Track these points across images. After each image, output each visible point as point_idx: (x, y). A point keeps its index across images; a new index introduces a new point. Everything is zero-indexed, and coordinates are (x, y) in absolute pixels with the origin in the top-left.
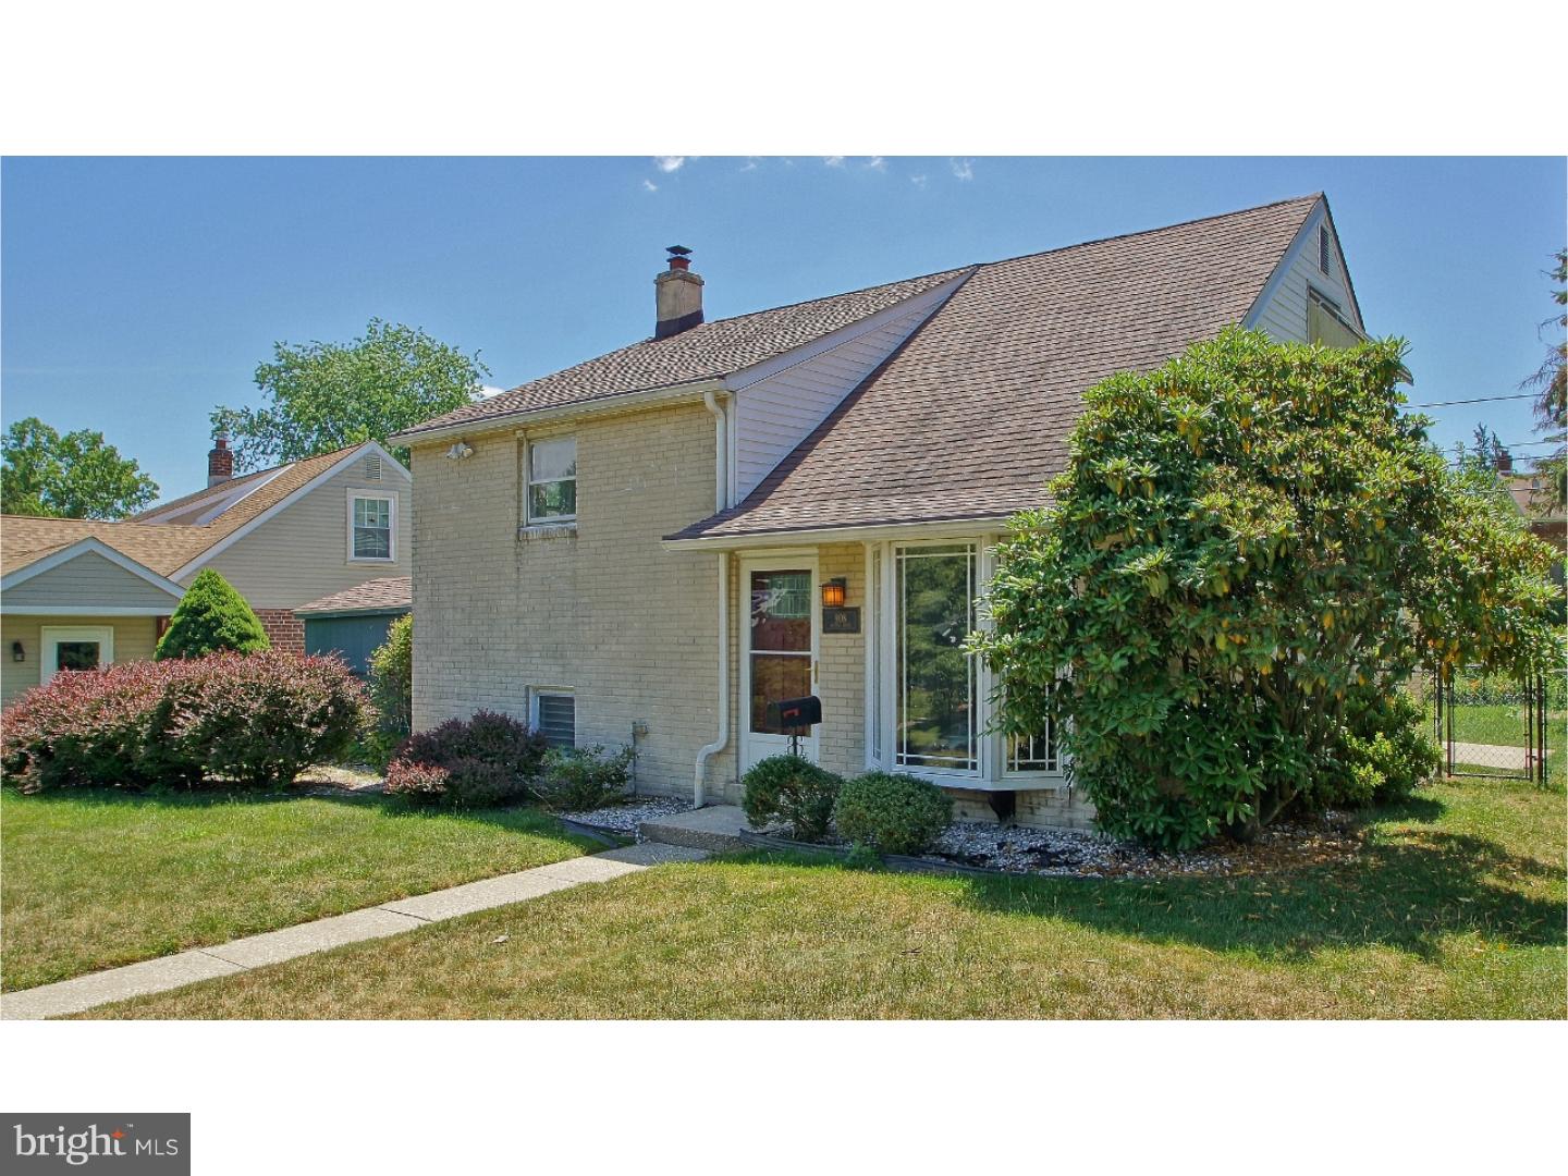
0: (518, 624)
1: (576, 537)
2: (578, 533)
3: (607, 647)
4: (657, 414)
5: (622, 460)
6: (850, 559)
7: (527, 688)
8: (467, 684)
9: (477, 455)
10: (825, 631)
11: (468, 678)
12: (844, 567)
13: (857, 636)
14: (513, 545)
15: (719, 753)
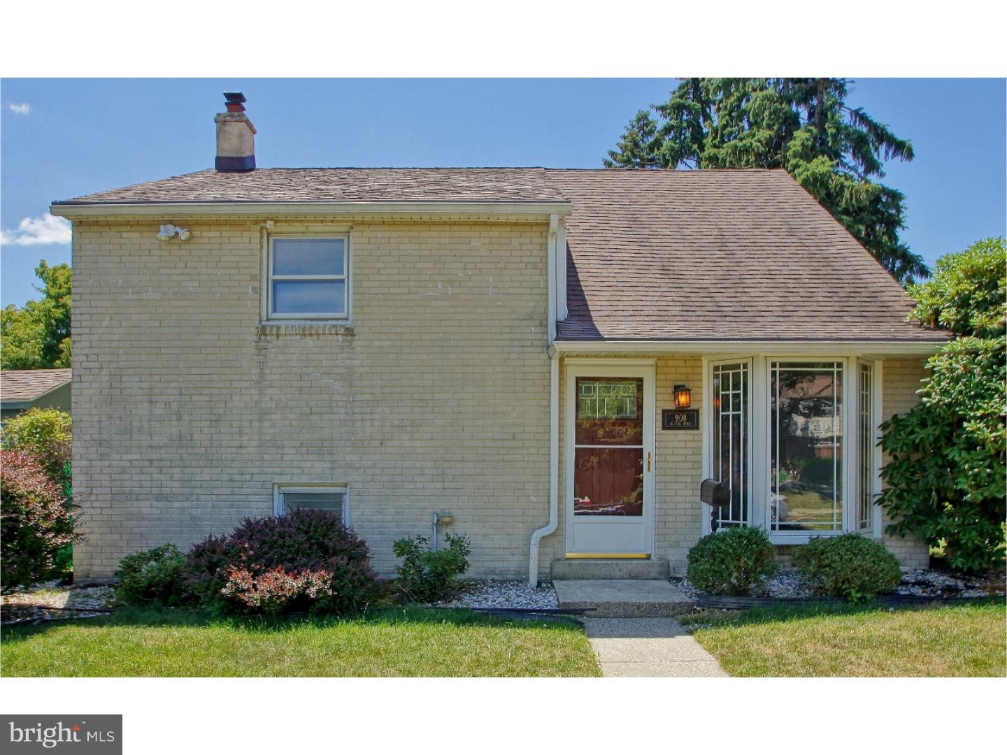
0: (261, 420)
1: (353, 335)
2: (356, 331)
3: (396, 443)
4: (468, 228)
5: (421, 265)
6: (690, 370)
7: (274, 484)
8: (176, 484)
9: (194, 240)
10: (664, 428)
11: (176, 477)
12: (684, 377)
13: (695, 432)
14: (255, 338)
15: (550, 535)
